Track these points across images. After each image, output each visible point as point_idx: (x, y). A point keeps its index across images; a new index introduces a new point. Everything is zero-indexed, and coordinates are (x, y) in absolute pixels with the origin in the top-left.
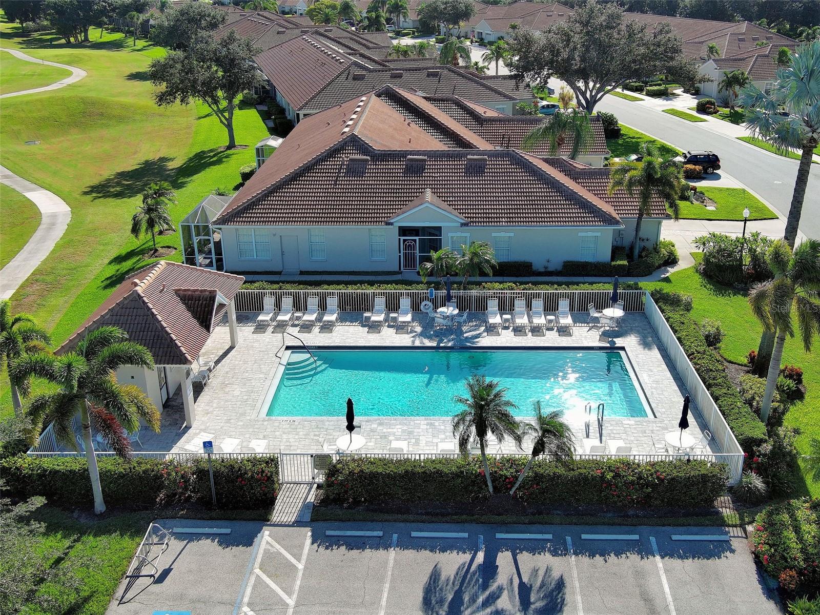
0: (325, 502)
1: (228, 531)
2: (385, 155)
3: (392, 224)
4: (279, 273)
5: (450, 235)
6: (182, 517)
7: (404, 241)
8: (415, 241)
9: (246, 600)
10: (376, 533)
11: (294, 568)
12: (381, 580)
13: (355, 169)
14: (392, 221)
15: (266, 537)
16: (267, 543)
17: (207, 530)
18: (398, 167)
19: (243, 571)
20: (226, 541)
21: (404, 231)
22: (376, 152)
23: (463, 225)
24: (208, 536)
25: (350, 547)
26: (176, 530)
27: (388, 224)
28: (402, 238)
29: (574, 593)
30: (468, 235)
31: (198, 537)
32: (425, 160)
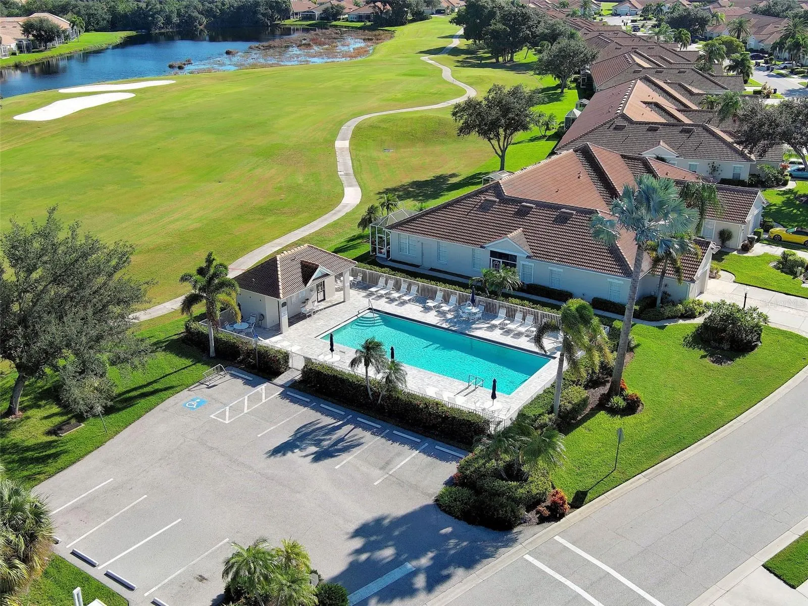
0: (301, 382)
1: (251, 379)
2: (509, 200)
3: (484, 248)
4: (417, 266)
5: (522, 262)
6: (241, 369)
7: (493, 261)
8: (499, 262)
9: (231, 405)
10: (306, 400)
11: (261, 400)
12: (288, 418)
13: (485, 207)
14: (485, 246)
15: (263, 388)
16: (262, 389)
17: (243, 376)
18: (513, 209)
19: (241, 395)
20: (247, 383)
21: (493, 254)
22: (505, 197)
23: (528, 257)
24: (242, 378)
25: (291, 401)
26: (232, 372)
27: (482, 247)
28: (492, 259)
29: (359, 450)
30: (533, 265)
31: (238, 377)
32: (532, 208)
